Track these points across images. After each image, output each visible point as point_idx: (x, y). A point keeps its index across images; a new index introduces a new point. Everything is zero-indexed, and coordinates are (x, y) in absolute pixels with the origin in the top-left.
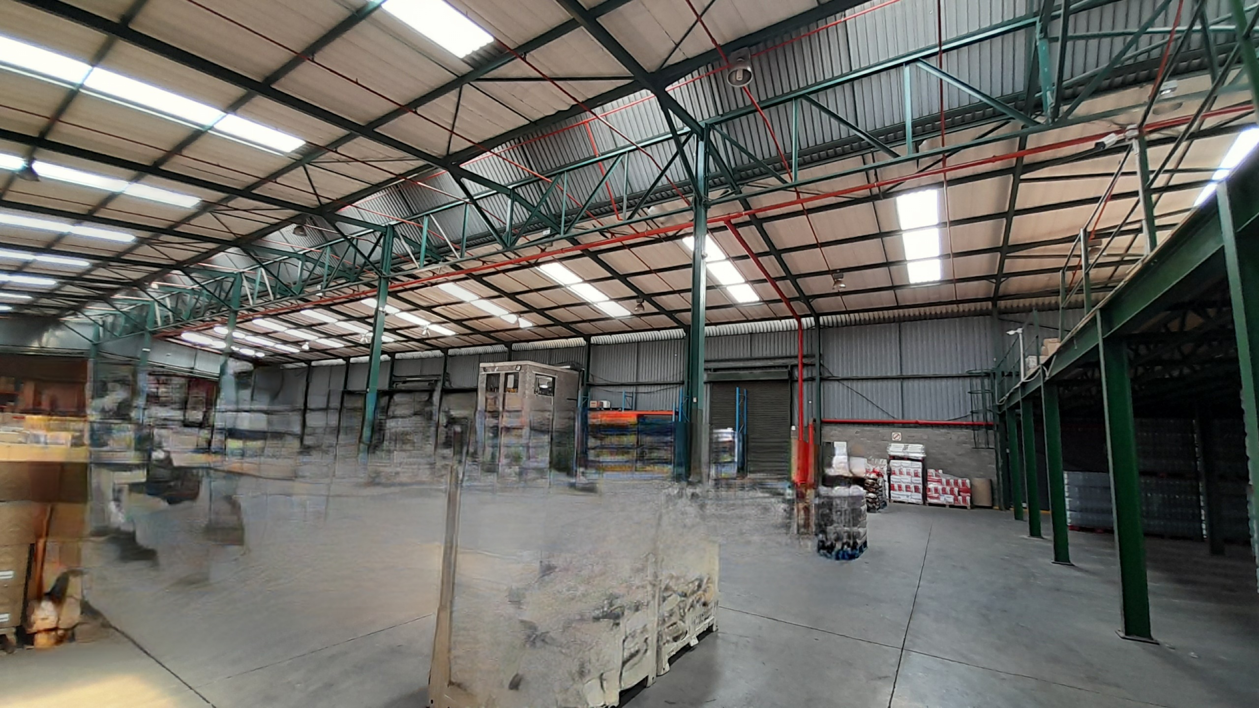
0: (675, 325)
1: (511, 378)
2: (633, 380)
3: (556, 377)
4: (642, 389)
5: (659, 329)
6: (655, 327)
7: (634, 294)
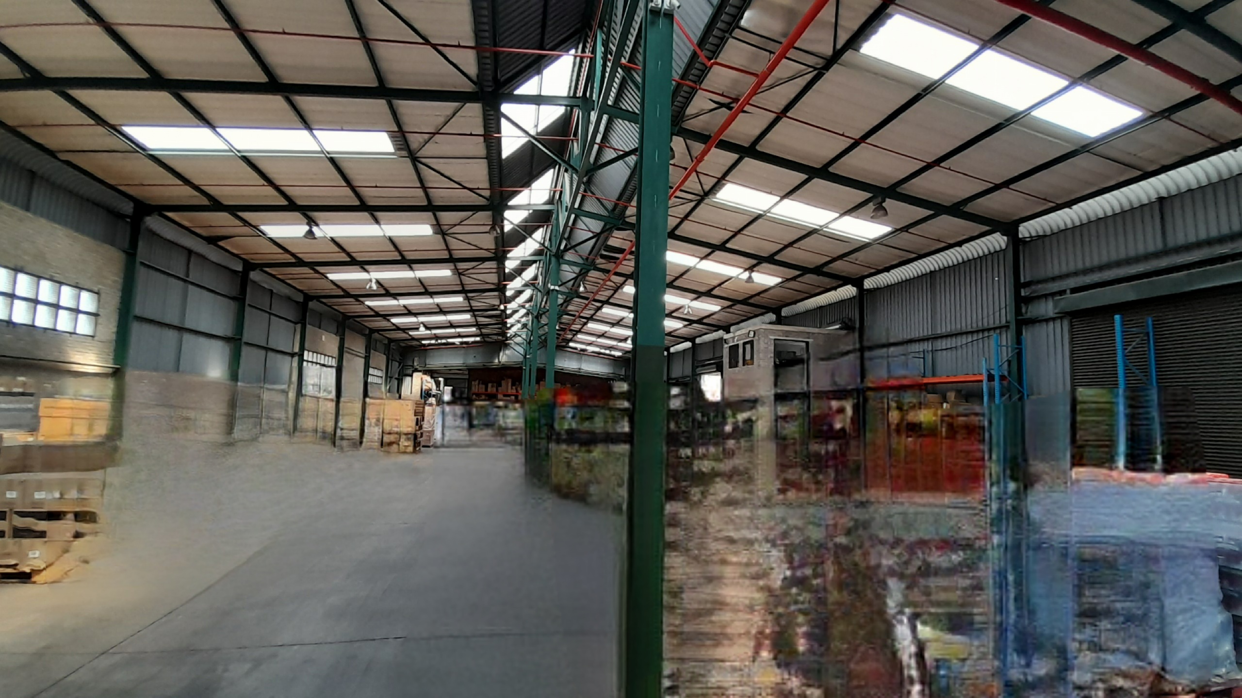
0: (987, 228)
1: (748, 347)
2: (927, 332)
3: (810, 340)
4: (942, 344)
5: (960, 244)
6: (952, 242)
7: (868, 195)
